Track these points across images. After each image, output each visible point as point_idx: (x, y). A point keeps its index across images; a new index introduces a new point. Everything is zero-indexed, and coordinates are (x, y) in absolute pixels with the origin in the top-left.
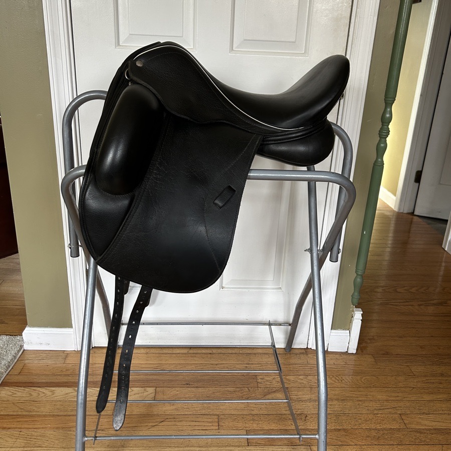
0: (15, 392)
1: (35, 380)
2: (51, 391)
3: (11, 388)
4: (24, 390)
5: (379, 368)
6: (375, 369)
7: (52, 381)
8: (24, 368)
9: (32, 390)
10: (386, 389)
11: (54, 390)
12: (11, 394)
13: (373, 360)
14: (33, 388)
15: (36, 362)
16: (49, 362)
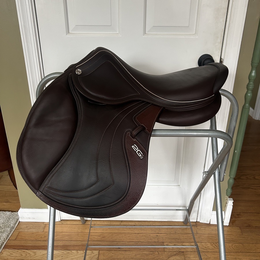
0: (12, 253)
1: (25, 244)
2: (34, 253)
3: (10, 250)
4: (17, 251)
5: (244, 237)
6: (242, 238)
7: (35, 245)
8: (19, 235)
9: (22, 252)
10: (249, 254)
11: (36, 252)
12: (9, 254)
13: (240, 231)
14: (23, 250)
15: (26, 230)
16: (34, 231)
